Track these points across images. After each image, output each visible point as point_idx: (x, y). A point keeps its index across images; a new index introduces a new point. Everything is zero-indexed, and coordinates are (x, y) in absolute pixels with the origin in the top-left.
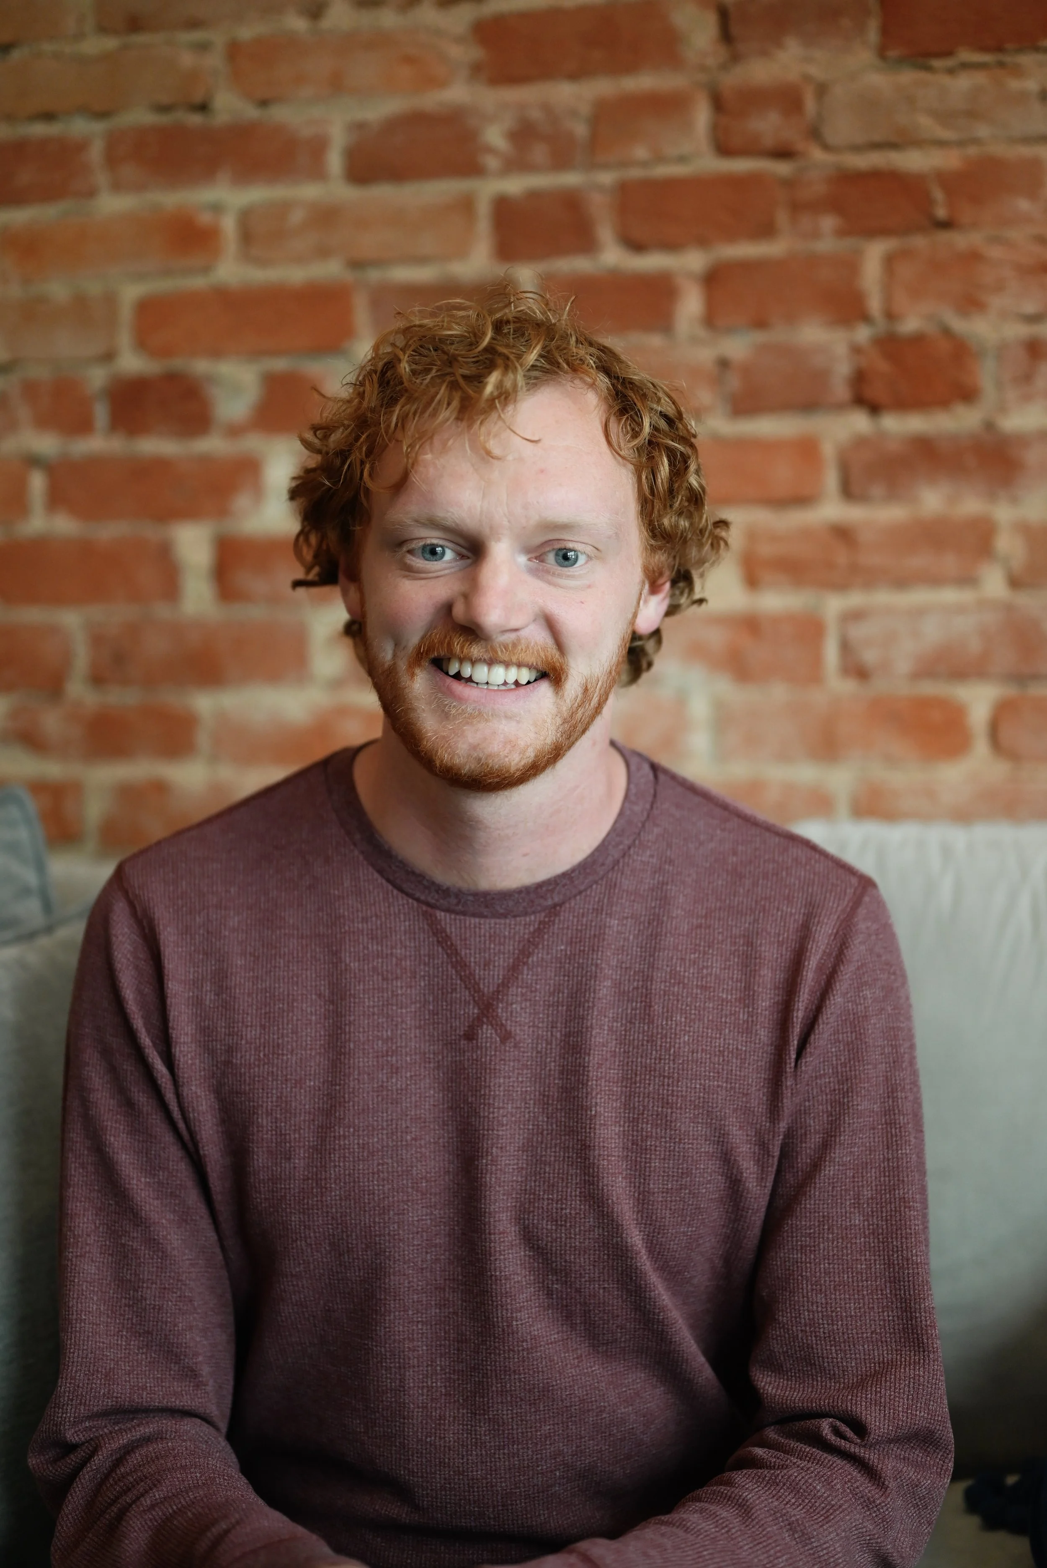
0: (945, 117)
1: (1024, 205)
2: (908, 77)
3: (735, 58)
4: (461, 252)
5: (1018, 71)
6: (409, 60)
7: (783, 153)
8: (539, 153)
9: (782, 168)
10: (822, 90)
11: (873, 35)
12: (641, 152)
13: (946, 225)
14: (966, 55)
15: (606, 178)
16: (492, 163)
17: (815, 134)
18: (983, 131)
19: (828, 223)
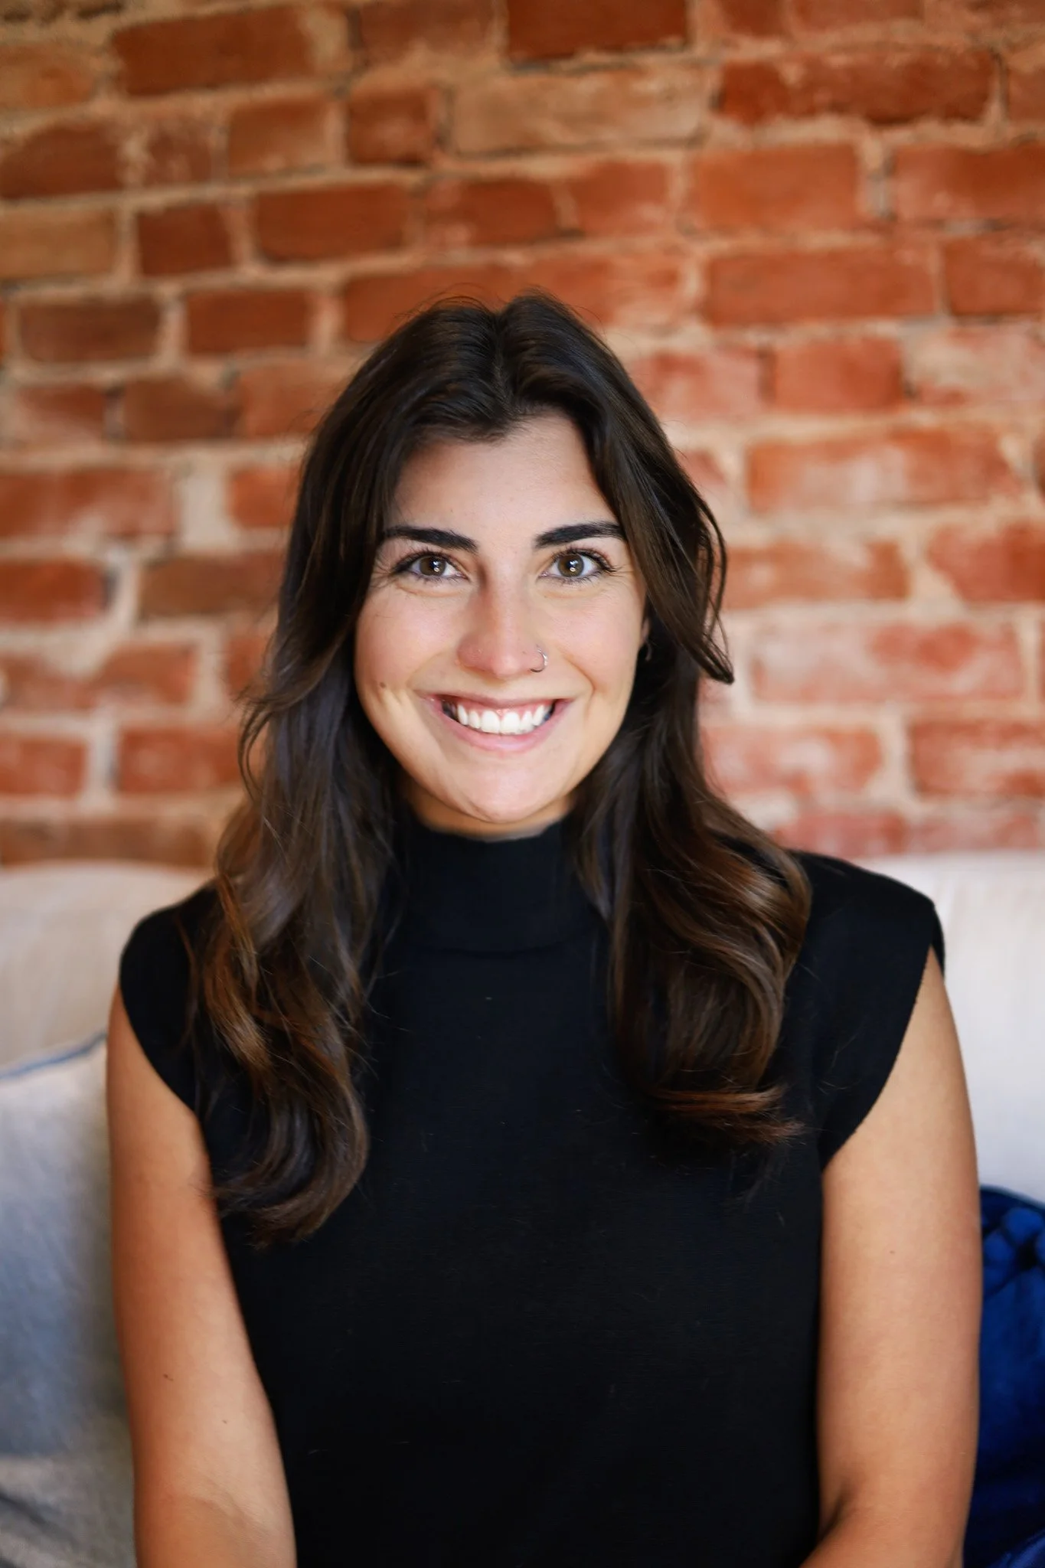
0: (571, 120)
1: (649, 212)
2: (533, 80)
3: (366, 65)
4: (105, 267)
5: (640, 72)
6: (52, 74)
7: (411, 161)
8: (177, 165)
9: (410, 178)
10: (450, 95)
11: (497, 36)
12: (273, 162)
13: (575, 234)
14: (591, 57)
15: (243, 191)
16: (131, 177)
17: (441, 140)
18: (608, 134)
19: (460, 233)
